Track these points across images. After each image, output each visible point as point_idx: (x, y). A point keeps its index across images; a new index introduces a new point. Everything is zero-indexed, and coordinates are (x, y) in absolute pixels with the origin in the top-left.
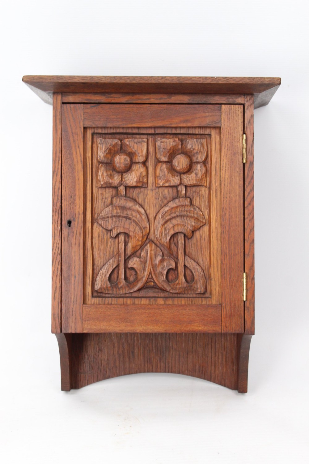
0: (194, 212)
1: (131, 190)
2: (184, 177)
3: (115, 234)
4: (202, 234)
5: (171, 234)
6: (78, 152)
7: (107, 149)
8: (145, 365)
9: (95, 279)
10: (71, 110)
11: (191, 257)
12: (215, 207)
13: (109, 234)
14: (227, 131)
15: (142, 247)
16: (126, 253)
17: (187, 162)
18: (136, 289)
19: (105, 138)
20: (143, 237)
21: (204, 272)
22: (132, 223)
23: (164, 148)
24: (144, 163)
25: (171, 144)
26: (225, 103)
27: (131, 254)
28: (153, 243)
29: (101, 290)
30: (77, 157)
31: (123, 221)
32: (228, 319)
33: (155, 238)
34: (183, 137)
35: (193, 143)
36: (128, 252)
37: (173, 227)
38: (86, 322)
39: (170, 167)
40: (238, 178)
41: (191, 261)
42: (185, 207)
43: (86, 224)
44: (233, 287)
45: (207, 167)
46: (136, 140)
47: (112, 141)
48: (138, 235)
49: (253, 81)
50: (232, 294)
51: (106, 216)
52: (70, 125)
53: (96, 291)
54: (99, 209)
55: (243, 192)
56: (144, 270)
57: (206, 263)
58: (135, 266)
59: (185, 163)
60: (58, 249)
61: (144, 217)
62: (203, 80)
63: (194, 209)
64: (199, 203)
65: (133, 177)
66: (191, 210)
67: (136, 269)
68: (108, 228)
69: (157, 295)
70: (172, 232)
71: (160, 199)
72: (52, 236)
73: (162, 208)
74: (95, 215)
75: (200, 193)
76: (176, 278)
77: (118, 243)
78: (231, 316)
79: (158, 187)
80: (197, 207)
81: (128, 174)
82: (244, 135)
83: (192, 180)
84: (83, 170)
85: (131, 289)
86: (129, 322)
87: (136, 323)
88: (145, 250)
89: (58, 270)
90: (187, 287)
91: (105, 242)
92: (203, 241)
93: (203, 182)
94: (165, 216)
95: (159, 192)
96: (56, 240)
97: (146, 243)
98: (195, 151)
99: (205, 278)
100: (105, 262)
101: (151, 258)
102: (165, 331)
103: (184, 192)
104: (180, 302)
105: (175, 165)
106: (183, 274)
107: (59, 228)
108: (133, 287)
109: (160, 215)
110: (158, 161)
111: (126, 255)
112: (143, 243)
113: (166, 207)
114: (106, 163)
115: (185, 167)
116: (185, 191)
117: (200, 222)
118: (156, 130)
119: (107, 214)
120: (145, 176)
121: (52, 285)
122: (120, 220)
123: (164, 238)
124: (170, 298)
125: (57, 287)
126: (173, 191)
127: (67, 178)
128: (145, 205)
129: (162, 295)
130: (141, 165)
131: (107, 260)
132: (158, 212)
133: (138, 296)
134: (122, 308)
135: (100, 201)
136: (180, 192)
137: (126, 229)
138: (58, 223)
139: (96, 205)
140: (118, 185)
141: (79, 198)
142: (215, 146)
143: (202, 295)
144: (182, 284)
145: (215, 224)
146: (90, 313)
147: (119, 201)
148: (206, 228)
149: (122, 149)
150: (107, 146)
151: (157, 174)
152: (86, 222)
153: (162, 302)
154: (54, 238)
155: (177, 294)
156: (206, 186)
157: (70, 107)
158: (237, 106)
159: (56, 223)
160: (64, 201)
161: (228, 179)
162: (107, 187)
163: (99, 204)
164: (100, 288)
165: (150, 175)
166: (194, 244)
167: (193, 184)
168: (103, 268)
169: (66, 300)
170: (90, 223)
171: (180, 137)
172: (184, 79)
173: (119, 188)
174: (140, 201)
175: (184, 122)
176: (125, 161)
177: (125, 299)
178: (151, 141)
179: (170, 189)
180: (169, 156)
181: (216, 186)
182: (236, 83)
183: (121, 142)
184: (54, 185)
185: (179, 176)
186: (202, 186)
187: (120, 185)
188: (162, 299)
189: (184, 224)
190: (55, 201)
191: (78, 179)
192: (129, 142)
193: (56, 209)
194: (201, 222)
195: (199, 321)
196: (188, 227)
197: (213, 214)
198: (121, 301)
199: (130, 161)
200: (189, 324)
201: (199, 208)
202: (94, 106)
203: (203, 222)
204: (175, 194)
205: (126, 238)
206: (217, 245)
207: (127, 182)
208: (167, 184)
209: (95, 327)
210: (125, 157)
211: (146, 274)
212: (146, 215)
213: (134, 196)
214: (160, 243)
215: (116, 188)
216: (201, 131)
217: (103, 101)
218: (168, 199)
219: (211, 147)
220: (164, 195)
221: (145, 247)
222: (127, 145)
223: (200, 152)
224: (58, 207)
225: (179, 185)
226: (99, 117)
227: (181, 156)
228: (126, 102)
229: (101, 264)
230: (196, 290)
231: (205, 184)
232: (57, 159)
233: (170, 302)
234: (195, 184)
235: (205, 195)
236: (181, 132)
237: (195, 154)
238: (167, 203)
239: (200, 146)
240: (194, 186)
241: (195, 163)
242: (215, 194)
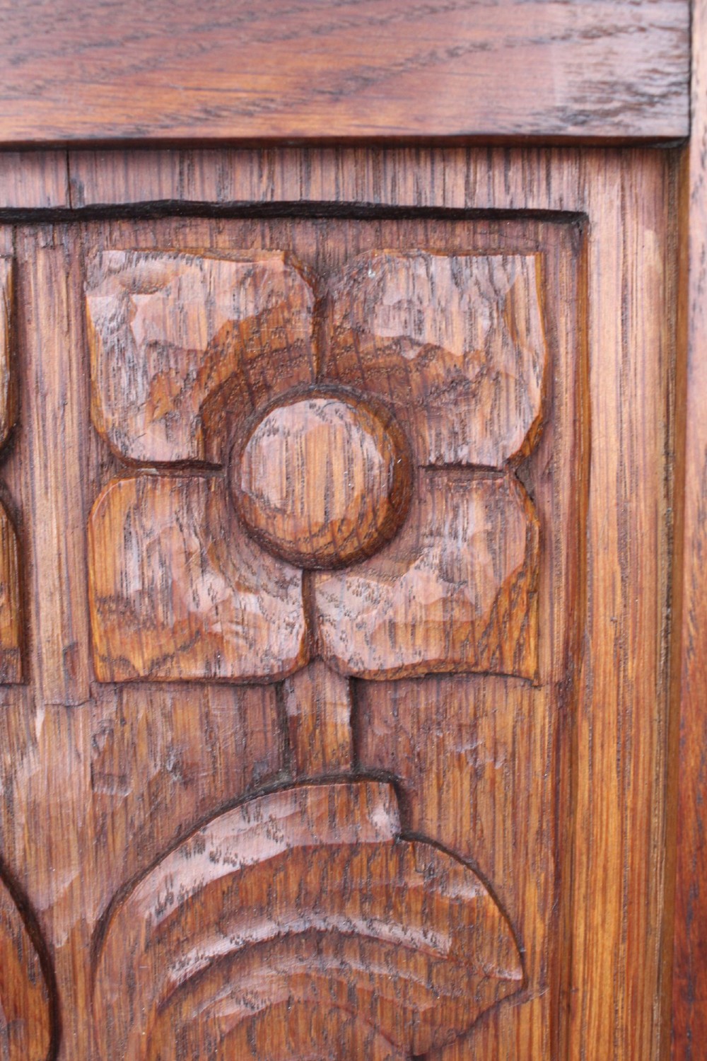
0: (428, 898)
2: (345, 597)
12: (613, 863)
17: (367, 467)
23: (154, 345)
25: (225, 300)
35: (424, 289)
39: (218, 510)
42: (348, 863)
45: (548, 508)
59: (350, 477)
63: (430, 874)
64: (475, 818)
66: (403, 890)
71: (134, 785)
73: (157, 861)
75: (484, 730)
79: (120, 687)
80: (453, 854)
83: (413, 625)
93: (509, 648)
94: (176, 933)
95: (123, 721)
98: (436, 369)
103: (338, 727)
105: (260, 496)
109: (136, 924)
110: (111, 465)
113: (188, 855)
115: (353, 516)
116: (353, 719)
117: (476, 982)
118: (83, 175)
126: (243, 714)
128: (11, 831)
132: (123, 892)
136: (303, 734)
142: (624, 322)
145: (607, 1000)
151: (104, 574)
156: (537, 673)
167: (426, 663)
171: (305, 238)
175: (336, 96)
178: (50, 279)
179: (223, 706)
180: (203, 417)
181: (624, 685)
185: (296, 592)
186: (502, 675)
194: (487, 977)
196: (375, 1028)
197: (597, 919)
201: (471, 865)
203: (503, 982)
204: (267, 743)
208: (196, 667)
212: (17, 915)
216: (491, 179)
218: (206, 785)
219: (583, 327)
220: (169, 747)
223: (481, 375)
225: (295, 673)
227: (311, 414)
231: (529, 665)
234: (441, 662)
235: (521, 750)
236: (315, 195)
237: (439, 393)
238: (201, 823)
239: (483, 323)
240: (429, 675)
241: (442, 480)
242: (612, 749)
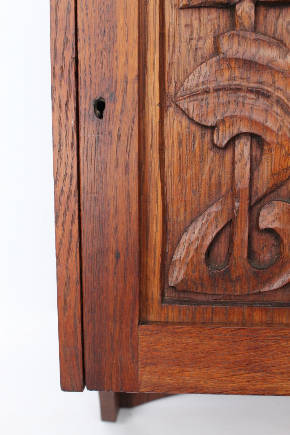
1: (272, 15)
3: (224, 138)
9: (169, 255)
13: (208, 138)
16: (254, 188)
18: (277, 284)
22: (272, 106)
27: (267, 190)
29: (186, 284)
31: (247, 101)
36: (258, 185)
38: (148, 369)
43: (147, 110)
51: (201, 87)
53: (174, 288)
54: (181, 70)
58: (276, 225)
60: (71, 179)
67: (278, 231)
68: (205, 120)
74: (169, 87)
77: (233, 163)
85: (263, 284)
87: (276, 373)
89: (71, 237)
91: (198, 159)
96: (63, 157)
100: (195, 215)
107: (72, 122)
108: (270, 280)
111: (253, 194)
119: (203, 83)
121: (57, 274)
122: (241, 99)
131: (203, 208)
134: (241, 335)
135: (184, 46)
137: (257, 123)
138: (67, 109)
139: (172, 57)
141: (127, 33)
146: (159, 347)
147: (239, 45)
152: (146, 104)
154: (60, 150)
159: (64, 108)
160: (84, 46)
162: (204, 7)
163: (180, 56)
164: (182, 281)
168: (191, 229)
169: (94, 313)
170: (158, 108)
173: (237, 7)
177: (247, 310)
190: (60, 47)
193: (62, 68)
198: (236, 313)
205: (254, 148)
209: (168, 380)
213: (279, 31)
215: (230, 7)
224: (68, 64)
229: (185, 217)
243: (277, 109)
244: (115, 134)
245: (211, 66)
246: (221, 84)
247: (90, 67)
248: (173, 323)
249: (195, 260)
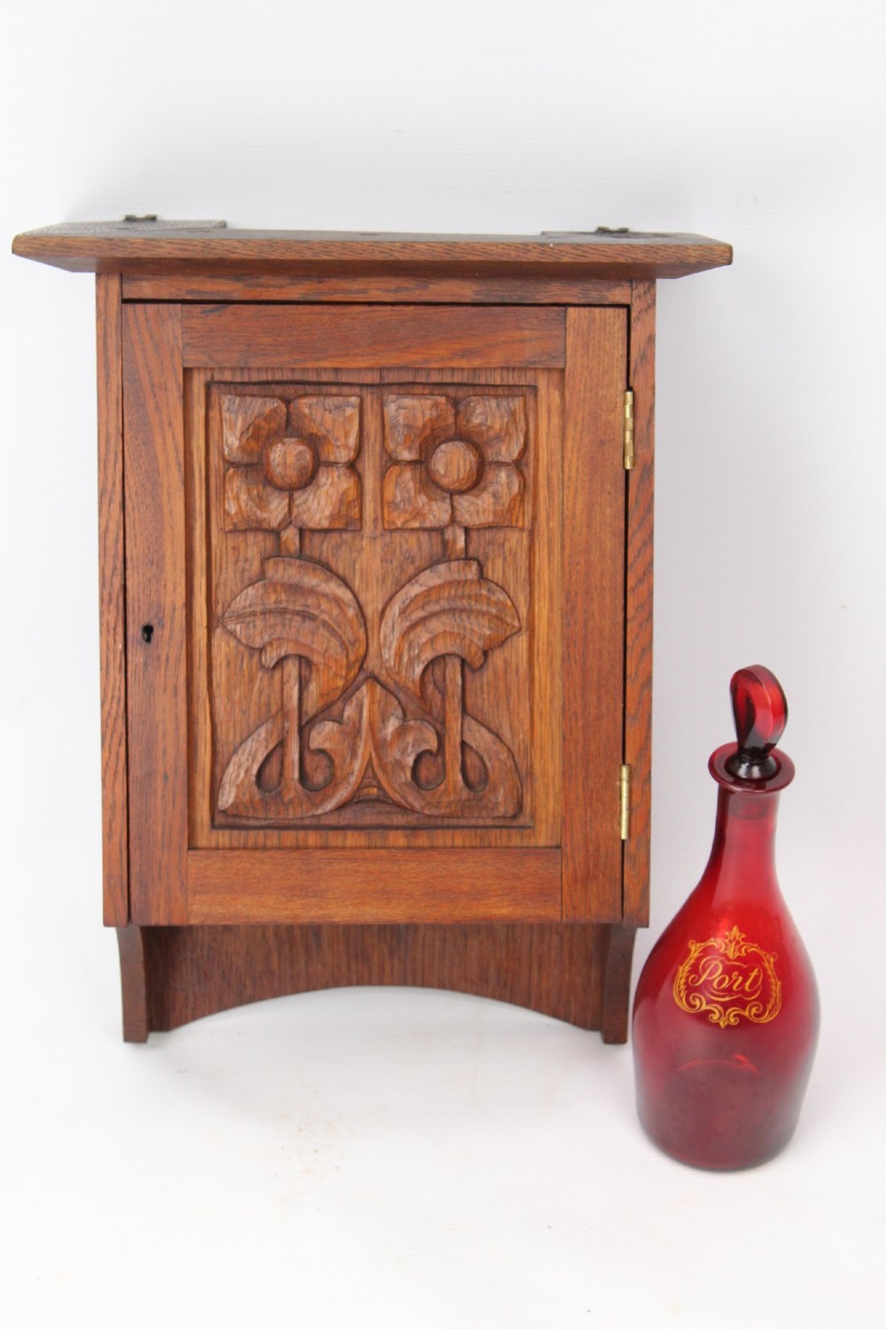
0: (489, 598)
1: (317, 539)
2: (464, 503)
3: (271, 659)
4: (509, 658)
5: (426, 658)
6: (169, 440)
7: (249, 426)
8: (349, 967)
9: (219, 777)
10: (147, 319)
11: (479, 719)
12: (547, 587)
13: (256, 658)
14: (581, 381)
15: (348, 692)
16: (304, 708)
17: (471, 462)
18: (330, 805)
19: (242, 395)
20: (349, 667)
21: (514, 759)
22: (318, 628)
23: (405, 425)
24: (353, 467)
25: (428, 413)
26: (577, 302)
27: (317, 711)
28: (376, 683)
29: (237, 807)
30: (165, 450)
31: (293, 624)
32: (579, 886)
33: (381, 668)
34: (459, 393)
35: (488, 409)
36: (309, 705)
37: (432, 640)
38: (198, 897)
39: (424, 476)
40: (611, 510)
41: (479, 731)
42: (463, 586)
43: (194, 632)
44: (594, 801)
45: (526, 475)
46: (329, 402)
47: (264, 404)
48: (336, 660)
49: (654, 255)
50: (591, 821)
51: (248, 610)
52: (147, 364)
53: (224, 812)
54: (228, 591)
55: (622, 550)
56: (352, 755)
57: (521, 736)
58: (327, 746)
59: (465, 465)
60: (119, 702)
61: (351, 612)
62: (517, 253)
63: (489, 590)
64: (504, 573)
65: (323, 502)
66: (481, 595)
67: (329, 751)
68: (252, 642)
69: (387, 822)
70: (428, 655)
71: (395, 563)
72: (101, 669)
73: (402, 587)
74: (216, 607)
75: (507, 546)
76: (438, 776)
77: (282, 684)
78: (587, 878)
79: (391, 531)
80: (497, 585)
81: (306, 494)
82: (629, 394)
83: (484, 511)
84: (183, 488)
85: (317, 806)
86: (312, 897)
87: (331, 898)
88: (354, 703)
89: (118, 760)
90: (468, 800)
91: (246, 678)
92: (512, 677)
93: (514, 518)
94: (409, 611)
95: (392, 542)
96: (112, 680)
97: (357, 682)
98: (491, 433)
99: (519, 775)
100: (244, 736)
101: (371, 724)
102: (411, 918)
103: (461, 543)
104: (450, 841)
105: (438, 471)
106: (458, 766)
107: (120, 646)
108: (323, 801)
109: (395, 609)
110: (390, 461)
111: (304, 714)
112: (349, 684)
113: (413, 585)
114: (247, 465)
115: (466, 478)
116: (466, 541)
117: (505, 626)
118: (385, 374)
119: (250, 606)
120: (354, 501)
121: (103, 798)
122: (287, 622)
123: (406, 670)
124: (422, 829)
125: (117, 804)
126: (430, 539)
127: (139, 510)
128: (354, 579)
129: (399, 820)
130: (342, 471)
131: (252, 728)
132: (391, 598)
133: (336, 822)
134: (294, 859)
135: (231, 567)
136: (450, 546)
137: (304, 645)
138: (115, 634)
139: (219, 578)
140: (280, 524)
141: (174, 564)
142: (549, 418)
143: (508, 823)
144: (455, 792)
145: (546, 631)
146: (208, 874)
147: (284, 570)
148: (522, 642)
149: (290, 427)
150: (250, 420)
151: (388, 496)
152: (194, 627)
153: (402, 842)
154: (107, 673)
155: (443, 817)
156: (523, 526)
157: (146, 313)
158: (610, 311)
159: (112, 632)
160: (133, 573)
161: (582, 512)
162: (250, 531)
163: (227, 576)
164: (233, 804)
165: (368, 498)
166: (488, 684)
167: (488, 523)
168: (240, 751)
169: (140, 839)
170: (205, 630)
171: (451, 391)
172: (463, 249)
173: (282, 533)
174: (340, 567)
175: (463, 356)
176: (298, 460)
177: (301, 834)
178: (372, 403)
179: (424, 537)
180: (420, 446)
181: (550, 530)
182: (609, 260)
183: (287, 407)
184: (103, 528)
185: (448, 501)
186: (512, 527)
187: (286, 524)
188: (399, 832)
189: (462, 631)
190: (108, 573)
191: (171, 513)
192: (310, 407)
193: (110, 594)
194: (508, 625)
195: (500, 893)
196: (472, 641)
197: (542, 604)
198: (290, 838)
199: (314, 457)
200: (474, 899)
201: (503, 588)
202: (212, 311)
203: (513, 627)
204: (438, 549)
205: (303, 668)
206: (551, 689)
207: (305, 517)
208: (416, 524)
209: (220, 910)
210: (301, 448)
211: (357, 765)
212: (356, 606)
213: (324, 554)
214: (396, 683)
215: (276, 533)
216: (508, 377)
217: (236, 296)
218: (418, 563)
219: (536, 420)
220: (407, 551)
221: (354, 693)
222: (305, 415)
223: (505, 435)
224: (116, 590)
225: (447, 526)
226: (226, 339)
227: (453, 446)
228: (301, 299)
229: (234, 738)
230: (492, 808)
232: (112, 457)
233: (422, 840)
234: (493, 522)
235: (519, 551)
236: (455, 381)
237: (492, 440)
238: (417, 574)
239: (506, 420)
240: (490, 527)
241: (493, 466)
242: (546, 551)
243: (322, 631)
244: (163, 658)
245: (258, 590)
246: (268, 607)
247: (138, 594)
248: (224, 849)
249: (246, 782)
